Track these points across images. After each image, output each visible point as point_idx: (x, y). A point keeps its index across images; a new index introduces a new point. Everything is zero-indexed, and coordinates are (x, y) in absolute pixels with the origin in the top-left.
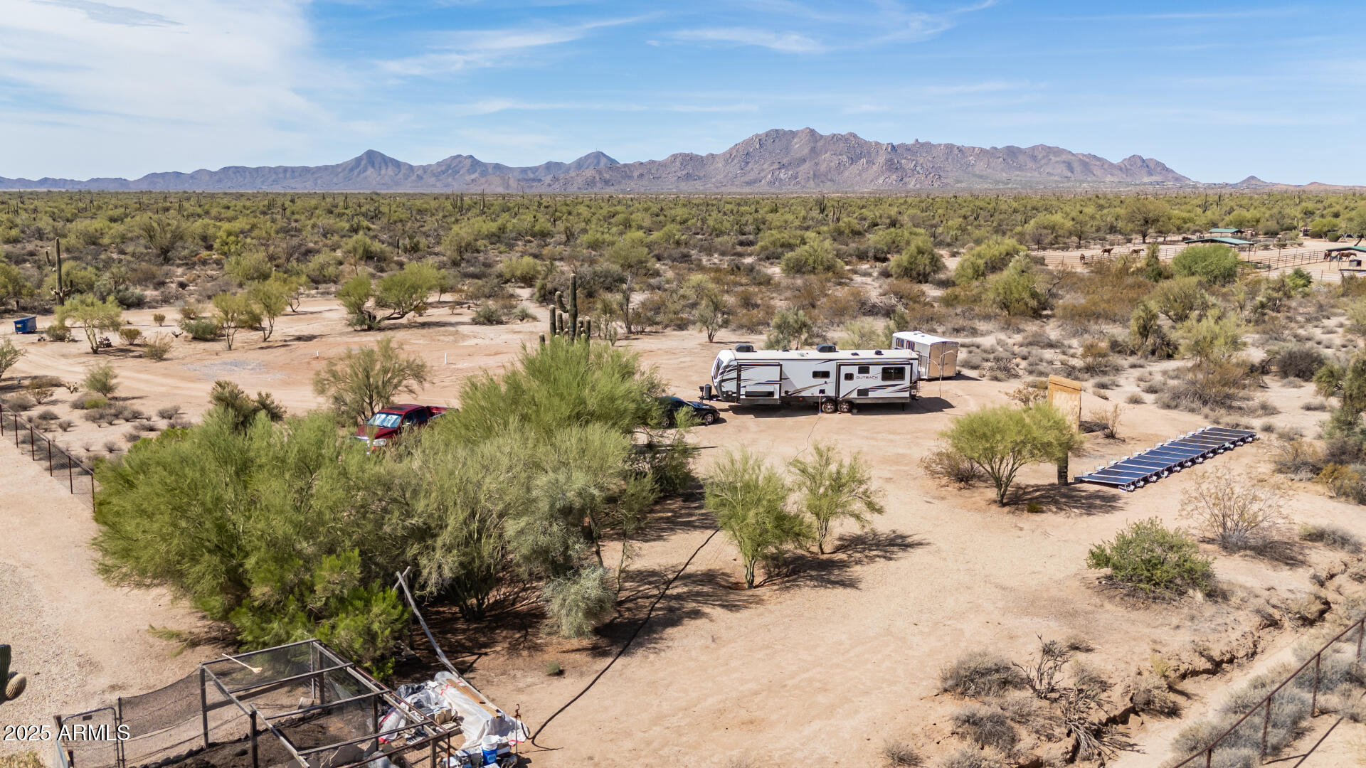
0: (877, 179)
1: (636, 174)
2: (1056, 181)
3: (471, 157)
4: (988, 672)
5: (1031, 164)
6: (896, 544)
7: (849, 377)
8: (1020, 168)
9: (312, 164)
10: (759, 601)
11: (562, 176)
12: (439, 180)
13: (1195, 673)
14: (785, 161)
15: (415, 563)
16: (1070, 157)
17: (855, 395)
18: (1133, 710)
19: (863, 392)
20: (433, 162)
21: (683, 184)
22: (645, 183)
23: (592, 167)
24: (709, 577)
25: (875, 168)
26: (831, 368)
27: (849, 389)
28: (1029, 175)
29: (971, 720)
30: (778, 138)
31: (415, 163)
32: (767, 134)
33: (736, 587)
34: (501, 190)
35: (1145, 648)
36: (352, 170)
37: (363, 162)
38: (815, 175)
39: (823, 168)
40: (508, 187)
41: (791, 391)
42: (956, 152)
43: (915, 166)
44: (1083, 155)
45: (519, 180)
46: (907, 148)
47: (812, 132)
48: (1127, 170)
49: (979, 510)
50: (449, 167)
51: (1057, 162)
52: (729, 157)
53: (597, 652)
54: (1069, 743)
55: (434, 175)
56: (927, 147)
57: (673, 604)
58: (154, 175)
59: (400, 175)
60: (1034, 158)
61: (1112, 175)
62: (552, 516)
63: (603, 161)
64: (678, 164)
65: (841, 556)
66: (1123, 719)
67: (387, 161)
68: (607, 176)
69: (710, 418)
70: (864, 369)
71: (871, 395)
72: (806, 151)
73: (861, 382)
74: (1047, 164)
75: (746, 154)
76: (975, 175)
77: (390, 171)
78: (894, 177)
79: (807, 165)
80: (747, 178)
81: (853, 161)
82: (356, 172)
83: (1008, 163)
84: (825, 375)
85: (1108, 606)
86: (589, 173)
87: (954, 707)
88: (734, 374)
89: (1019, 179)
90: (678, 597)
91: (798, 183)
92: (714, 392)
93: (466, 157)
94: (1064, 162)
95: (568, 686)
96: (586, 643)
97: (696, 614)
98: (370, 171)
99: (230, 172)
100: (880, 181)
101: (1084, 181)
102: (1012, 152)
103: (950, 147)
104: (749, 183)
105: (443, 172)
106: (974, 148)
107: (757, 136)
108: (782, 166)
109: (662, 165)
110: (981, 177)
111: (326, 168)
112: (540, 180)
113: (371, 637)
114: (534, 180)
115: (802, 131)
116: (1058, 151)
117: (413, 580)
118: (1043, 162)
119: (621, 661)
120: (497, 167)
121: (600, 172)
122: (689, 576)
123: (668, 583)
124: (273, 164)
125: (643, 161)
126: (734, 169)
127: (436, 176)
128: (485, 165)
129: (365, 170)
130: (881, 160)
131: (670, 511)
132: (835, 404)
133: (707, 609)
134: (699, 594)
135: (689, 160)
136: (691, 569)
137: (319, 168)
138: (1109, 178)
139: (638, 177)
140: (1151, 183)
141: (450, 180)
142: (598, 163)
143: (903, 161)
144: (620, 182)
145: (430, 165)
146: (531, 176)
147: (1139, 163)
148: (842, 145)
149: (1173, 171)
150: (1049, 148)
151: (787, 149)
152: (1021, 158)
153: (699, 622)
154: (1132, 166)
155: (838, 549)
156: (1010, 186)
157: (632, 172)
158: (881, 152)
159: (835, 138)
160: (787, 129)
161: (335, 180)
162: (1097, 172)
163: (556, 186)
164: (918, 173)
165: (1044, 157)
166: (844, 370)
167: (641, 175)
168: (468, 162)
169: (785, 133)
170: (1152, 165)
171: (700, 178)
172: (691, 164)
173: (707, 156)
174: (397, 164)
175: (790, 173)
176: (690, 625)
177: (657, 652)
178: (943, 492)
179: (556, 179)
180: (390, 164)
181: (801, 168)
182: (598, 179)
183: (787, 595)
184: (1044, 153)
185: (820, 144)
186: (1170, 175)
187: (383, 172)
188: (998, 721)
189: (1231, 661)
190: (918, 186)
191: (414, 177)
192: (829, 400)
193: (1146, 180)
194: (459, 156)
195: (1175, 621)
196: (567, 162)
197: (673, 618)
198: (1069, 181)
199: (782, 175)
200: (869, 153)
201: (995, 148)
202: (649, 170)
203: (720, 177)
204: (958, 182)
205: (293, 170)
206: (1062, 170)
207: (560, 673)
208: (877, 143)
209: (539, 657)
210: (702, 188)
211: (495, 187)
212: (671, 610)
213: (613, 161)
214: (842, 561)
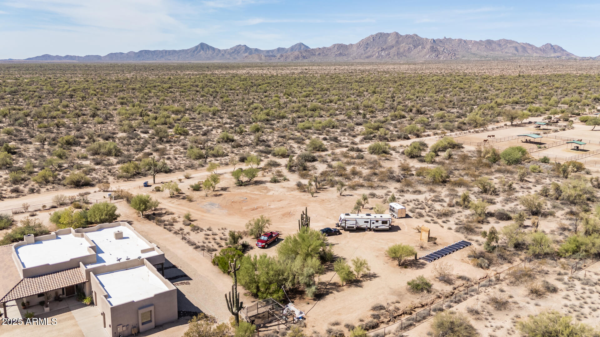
0: (426, 55)
1: (317, 53)
2: (510, 56)
3: (245, 46)
4: (378, 307)
5: (498, 48)
6: (374, 276)
7: (373, 223)
8: (493, 50)
9: (177, 49)
10: (343, 290)
11: (284, 54)
12: (231, 56)
13: (418, 307)
14: (384, 47)
15: (285, 284)
16: (517, 45)
17: (375, 228)
18: (403, 314)
19: (377, 227)
20: (229, 48)
21: (338, 58)
22: (321, 57)
23: (297, 50)
24: (334, 284)
25: (425, 50)
26: (369, 220)
27: (373, 226)
28: (497, 53)
29: (373, 315)
30: (382, 36)
31: (221, 48)
32: (376, 35)
33: (340, 286)
34: (258, 61)
35: (410, 303)
36: (194, 52)
37: (199, 48)
38: (398, 53)
39: (401, 50)
40: (261, 59)
41: (359, 226)
42: (463, 42)
43: (444, 49)
44: (523, 43)
45: (266, 56)
46: (440, 41)
47: (397, 34)
48: (544, 50)
49: (394, 267)
50: (235, 50)
51: (510, 47)
52: (359, 45)
53: (314, 300)
54: (389, 319)
55: (229, 54)
56: (450, 40)
57: (328, 290)
58: (111, 54)
59: (215, 54)
60: (500, 45)
61: (537, 53)
62: (307, 277)
63: (303, 47)
64: (336, 48)
65: (361, 279)
66: (401, 315)
67: (209, 47)
68: (304, 55)
69: (338, 234)
70: (377, 221)
71: (379, 227)
72: (394, 42)
73: (376, 224)
74: (505, 48)
75: (366, 44)
76: (472, 54)
77: (210, 52)
78: (434, 55)
79: (394, 48)
80: (366, 55)
81: (415, 47)
82: (196, 52)
83: (487, 48)
84: (368, 222)
85: (408, 293)
86: (296, 53)
87: (372, 312)
88: (344, 222)
89: (492, 55)
90: (328, 289)
91: (390, 57)
92: (339, 225)
93: (243, 46)
94: (514, 47)
95: (310, 306)
96: (312, 298)
97: (332, 293)
98: (202, 52)
99: (143, 53)
100: (428, 56)
101: (522, 56)
102: (489, 42)
103: (460, 40)
104: (367, 57)
105: (233, 52)
106: (471, 41)
107: (372, 35)
108: (383, 50)
109: (329, 49)
110: (474, 54)
111: (183, 50)
112: (275, 56)
113: (279, 297)
114: (272, 56)
115: (393, 34)
116: (511, 42)
117: (285, 287)
118: (504, 47)
119: (319, 302)
120: (256, 50)
121: (301, 53)
122: (331, 284)
123: (327, 285)
124: (161, 49)
125: (321, 47)
126: (361, 51)
127: (230, 54)
128: (251, 49)
129: (200, 51)
130: (428, 47)
131: (327, 265)
132: (370, 229)
133: (334, 292)
134: (332, 288)
135: (341, 47)
136: (331, 282)
137: (180, 51)
138: (535, 55)
139: (318, 54)
140: (554, 57)
141: (236, 56)
142: (300, 48)
143: (438, 47)
144: (310, 57)
145: (227, 49)
146: (270, 54)
147: (550, 47)
148: (410, 40)
149: (566, 51)
150: (507, 40)
151: (385, 42)
152: (494, 45)
153: (332, 294)
154: (546, 48)
155: (361, 277)
156: (487, 59)
157: (315, 52)
158: (428, 43)
159: (407, 36)
160: (385, 32)
161: (187, 56)
162: (530, 51)
163: (282, 59)
164: (445, 53)
165: (504, 45)
166: (372, 222)
167: (319, 54)
168: (244, 48)
169: (384, 34)
170: (556, 48)
171: (346, 55)
172: (342, 49)
173: (349, 45)
174: (213, 49)
175: (386, 53)
176: (330, 295)
177: (325, 300)
178: (388, 261)
179: (282, 56)
180: (210, 49)
181: (392, 50)
182: (300, 55)
183: (349, 289)
184: (504, 43)
185: (401, 39)
186: (565, 53)
187: (207, 52)
188: (378, 315)
189: (426, 305)
190: (445, 59)
191: (220, 55)
192: (368, 228)
193: (553, 55)
194: (240, 45)
195: (418, 297)
196: (287, 47)
197: (327, 293)
198: (516, 56)
199: (383, 54)
200: (423, 43)
201: (481, 41)
202: (323, 52)
203: (354, 54)
204: (463, 57)
205: (169, 51)
206: (512, 50)
207: (309, 304)
208: (427, 39)
209: (305, 300)
210: (346, 60)
211: (255, 59)
212: (327, 291)
213: (307, 47)
214: (361, 280)
